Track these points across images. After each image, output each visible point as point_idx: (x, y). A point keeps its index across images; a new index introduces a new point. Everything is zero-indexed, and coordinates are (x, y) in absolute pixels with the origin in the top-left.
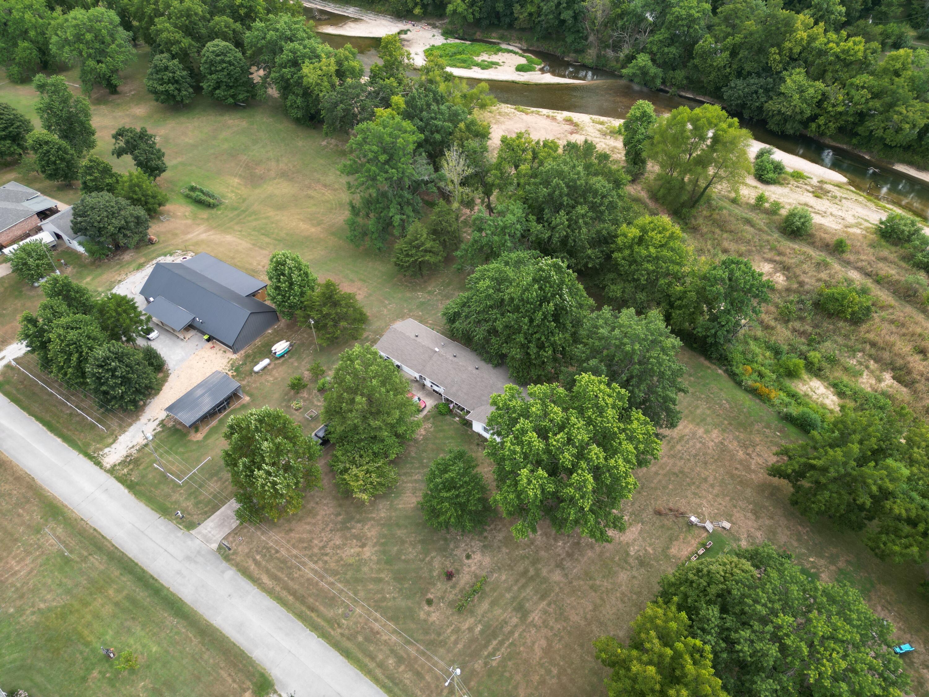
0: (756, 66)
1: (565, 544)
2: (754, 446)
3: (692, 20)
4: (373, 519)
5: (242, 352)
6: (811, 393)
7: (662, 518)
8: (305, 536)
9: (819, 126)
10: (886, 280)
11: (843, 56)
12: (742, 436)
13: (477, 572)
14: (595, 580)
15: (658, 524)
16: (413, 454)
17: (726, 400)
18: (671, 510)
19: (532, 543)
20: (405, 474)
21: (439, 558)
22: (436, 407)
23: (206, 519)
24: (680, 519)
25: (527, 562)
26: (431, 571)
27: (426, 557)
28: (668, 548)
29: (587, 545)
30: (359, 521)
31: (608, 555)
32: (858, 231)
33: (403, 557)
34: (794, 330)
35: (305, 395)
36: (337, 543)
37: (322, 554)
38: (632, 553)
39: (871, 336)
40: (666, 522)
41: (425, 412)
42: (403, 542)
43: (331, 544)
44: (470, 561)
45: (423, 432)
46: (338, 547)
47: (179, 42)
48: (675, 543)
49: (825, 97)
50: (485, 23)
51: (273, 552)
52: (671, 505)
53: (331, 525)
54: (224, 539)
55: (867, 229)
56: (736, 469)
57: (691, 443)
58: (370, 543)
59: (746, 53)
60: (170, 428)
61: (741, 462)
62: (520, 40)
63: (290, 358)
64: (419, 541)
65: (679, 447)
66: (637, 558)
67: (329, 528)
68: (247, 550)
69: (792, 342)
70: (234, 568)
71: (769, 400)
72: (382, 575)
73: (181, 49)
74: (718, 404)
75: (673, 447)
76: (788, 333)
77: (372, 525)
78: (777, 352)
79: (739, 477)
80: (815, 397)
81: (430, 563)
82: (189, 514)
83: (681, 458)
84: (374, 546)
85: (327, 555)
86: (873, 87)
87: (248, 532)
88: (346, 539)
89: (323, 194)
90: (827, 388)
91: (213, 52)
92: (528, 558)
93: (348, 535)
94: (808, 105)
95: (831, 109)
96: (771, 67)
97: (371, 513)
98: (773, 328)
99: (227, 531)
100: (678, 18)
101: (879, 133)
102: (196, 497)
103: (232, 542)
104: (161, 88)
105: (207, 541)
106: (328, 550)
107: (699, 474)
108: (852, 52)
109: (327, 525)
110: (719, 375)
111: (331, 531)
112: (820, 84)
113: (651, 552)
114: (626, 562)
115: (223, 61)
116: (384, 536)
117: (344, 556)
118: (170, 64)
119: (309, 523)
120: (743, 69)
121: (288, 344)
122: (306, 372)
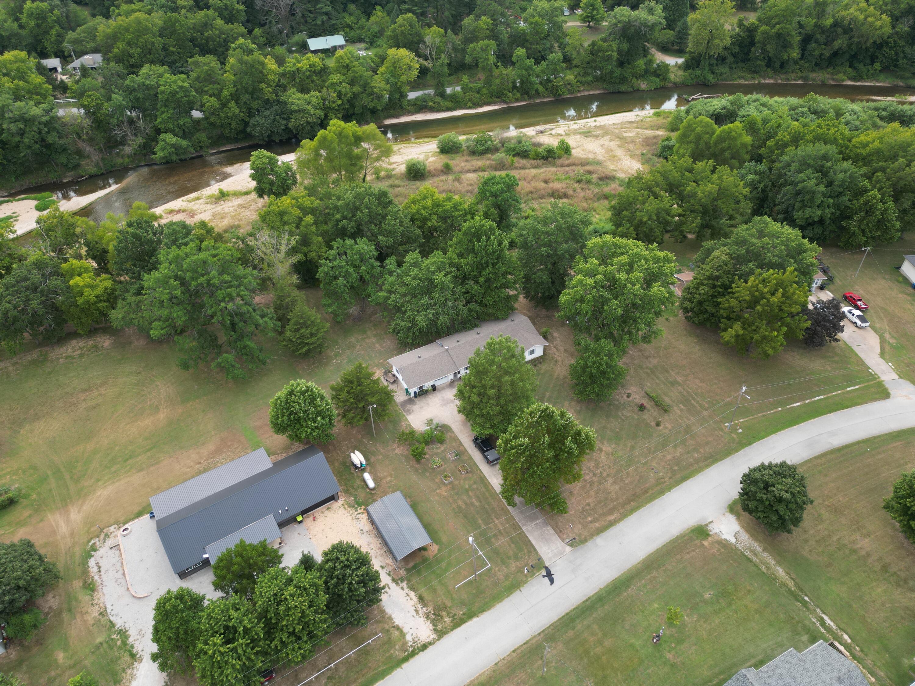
5: (340, 493)
13: (641, 395)
21: (624, 412)
23: (537, 552)
25: (640, 371)
26: (633, 418)
27: (621, 418)
33: (618, 430)
36: (593, 465)
43: (593, 469)
46: (597, 465)
49: (325, 100)
51: (587, 507)
54: (563, 541)
55: (434, 155)
64: (607, 418)
68: (580, 526)
70: (595, 537)
81: (627, 417)
88: (591, 458)
92: (637, 369)
99: (555, 537)
101: (370, 104)
103: (569, 536)
105: (562, 554)
112: (315, 93)
117: (606, 463)
121: (356, 452)
122: (397, 451)
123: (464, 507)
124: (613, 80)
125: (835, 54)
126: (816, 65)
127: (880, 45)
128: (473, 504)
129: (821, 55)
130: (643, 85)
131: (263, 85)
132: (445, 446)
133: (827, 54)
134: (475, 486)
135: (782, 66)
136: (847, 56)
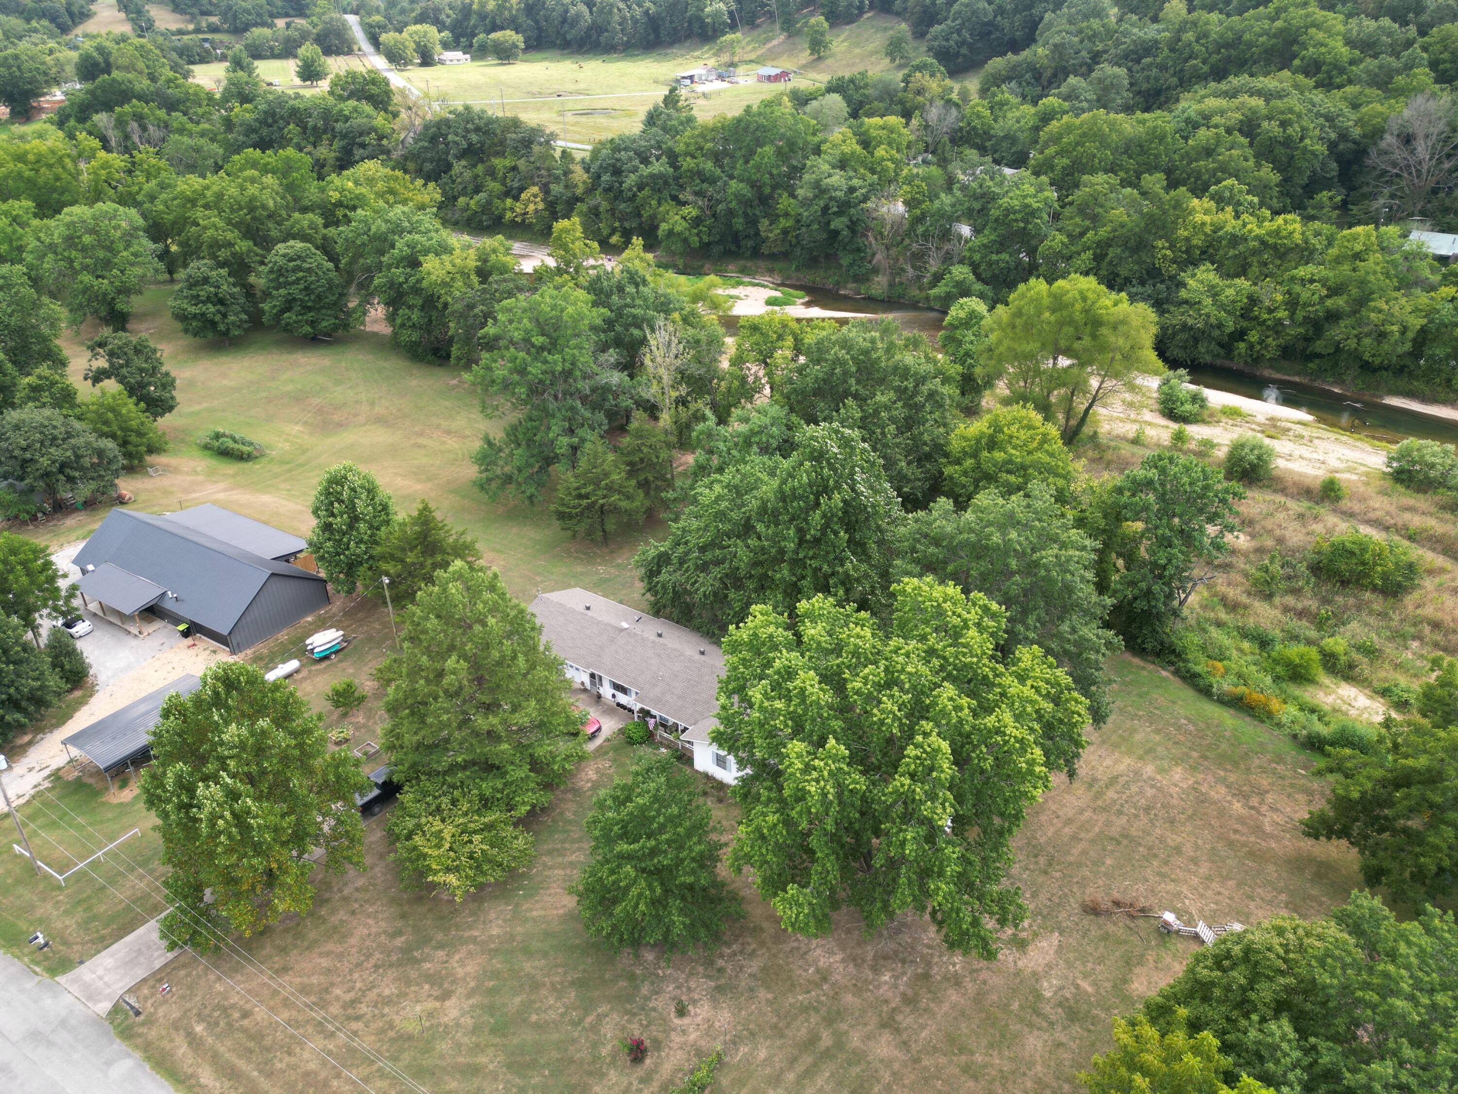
0: (1136, 267)
1: (896, 978)
2: (1262, 793)
3: (1031, 213)
4: (474, 940)
5: (249, 652)
6: (1344, 708)
7: (1101, 920)
8: (314, 980)
9: (1251, 346)
10: (1424, 535)
11: (1271, 241)
12: (1232, 777)
13: (702, 1043)
14: (972, 1053)
15: (1094, 932)
16: (569, 815)
17: (1186, 718)
18: (1117, 904)
19: (825, 979)
20: (550, 852)
21: (615, 1016)
22: (621, 731)
23: (99, 952)
24: (1141, 922)
25: (814, 1019)
26: (595, 1045)
27: (586, 1014)
28: (1125, 981)
29: (946, 978)
30: (441, 946)
31: (995, 998)
32: (1354, 477)
33: (534, 1018)
34: (1286, 609)
35: (361, 719)
36: (387, 992)
37: (348, 1018)
38: (1048, 994)
39: (1428, 611)
40: (1111, 928)
41: (598, 741)
42: (536, 986)
43: (372, 995)
44: (686, 1021)
45: (592, 775)
46: (388, 1001)
47: (231, 244)
48: (1137, 970)
49: (1253, 300)
50: (717, 249)
51: (236, 1015)
52: (1116, 895)
53: (377, 955)
54: (129, 991)
55: (1367, 474)
56: (1236, 831)
57: (1134, 789)
58: (461, 991)
59: (1119, 250)
60: (69, 782)
61: (1241, 820)
62: (771, 271)
63: (341, 661)
64: (572, 983)
65: (1111, 794)
66: (1060, 1005)
67: (372, 961)
68: (176, 1015)
69: (1286, 627)
70: (138, 1055)
71: (1270, 715)
72: (482, 1059)
73: (234, 254)
74: (1172, 725)
75: (1099, 795)
76: (1277, 613)
77: (470, 953)
78: (1264, 643)
79: (1244, 845)
80: (1353, 712)
81: (594, 1028)
82: (65, 943)
83: (1120, 813)
84: (469, 996)
85: (358, 1018)
86: (1327, 279)
87: (189, 975)
88: (408, 983)
89: (444, 443)
90: (1371, 698)
91: (284, 256)
92: (817, 1010)
93: (413, 974)
94: (1229, 313)
95: (1266, 316)
96: (1160, 269)
97: (470, 928)
98: (1246, 607)
99: (141, 973)
100: (1008, 211)
101: (1352, 343)
102: (89, 909)
103: (146, 999)
104: (193, 310)
105: (90, 998)
106: (363, 1009)
107: (1162, 840)
108: (1284, 233)
109: (369, 956)
110: (1166, 679)
111: (376, 967)
112: (1243, 283)
113: (1090, 990)
114: (1038, 1013)
115: (299, 269)
116: (496, 975)
117: (397, 1020)
118: (214, 273)
119: (328, 954)
120: (1118, 275)
121: (341, 632)
122: (369, 683)
131: (1160, 243)
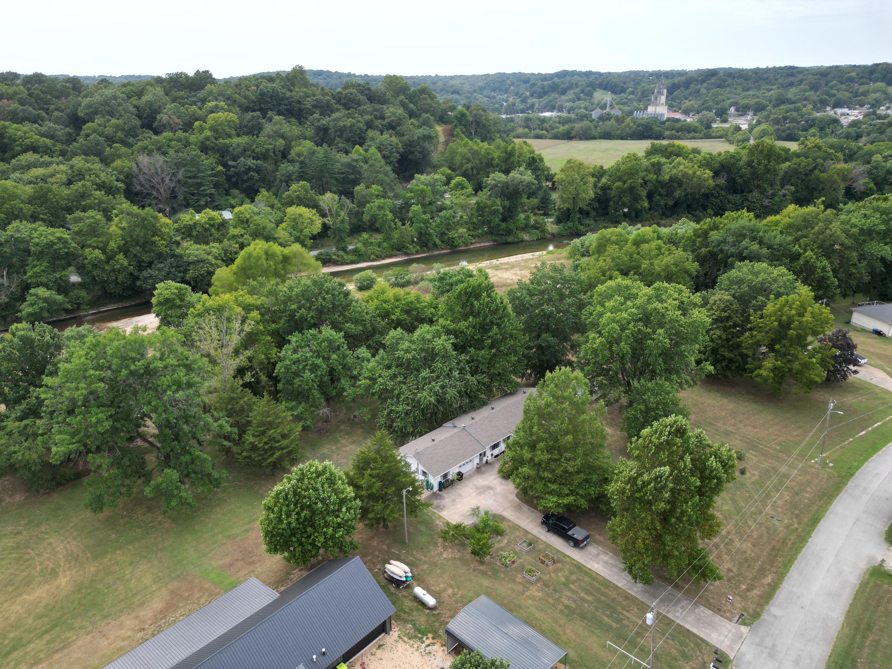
23: (708, 644)
54: (731, 621)
103: (733, 613)
121: (392, 562)
122: (445, 555)
123: (573, 605)
124: (501, 232)
125: (676, 204)
126: (663, 214)
127: (706, 196)
128: (584, 600)
129: (666, 204)
130: (526, 237)
131: (156, 238)
132: (507, 537)
133: (671, 203)
134: (573, 577)
135: (637, 216)
136: (685, 206)
